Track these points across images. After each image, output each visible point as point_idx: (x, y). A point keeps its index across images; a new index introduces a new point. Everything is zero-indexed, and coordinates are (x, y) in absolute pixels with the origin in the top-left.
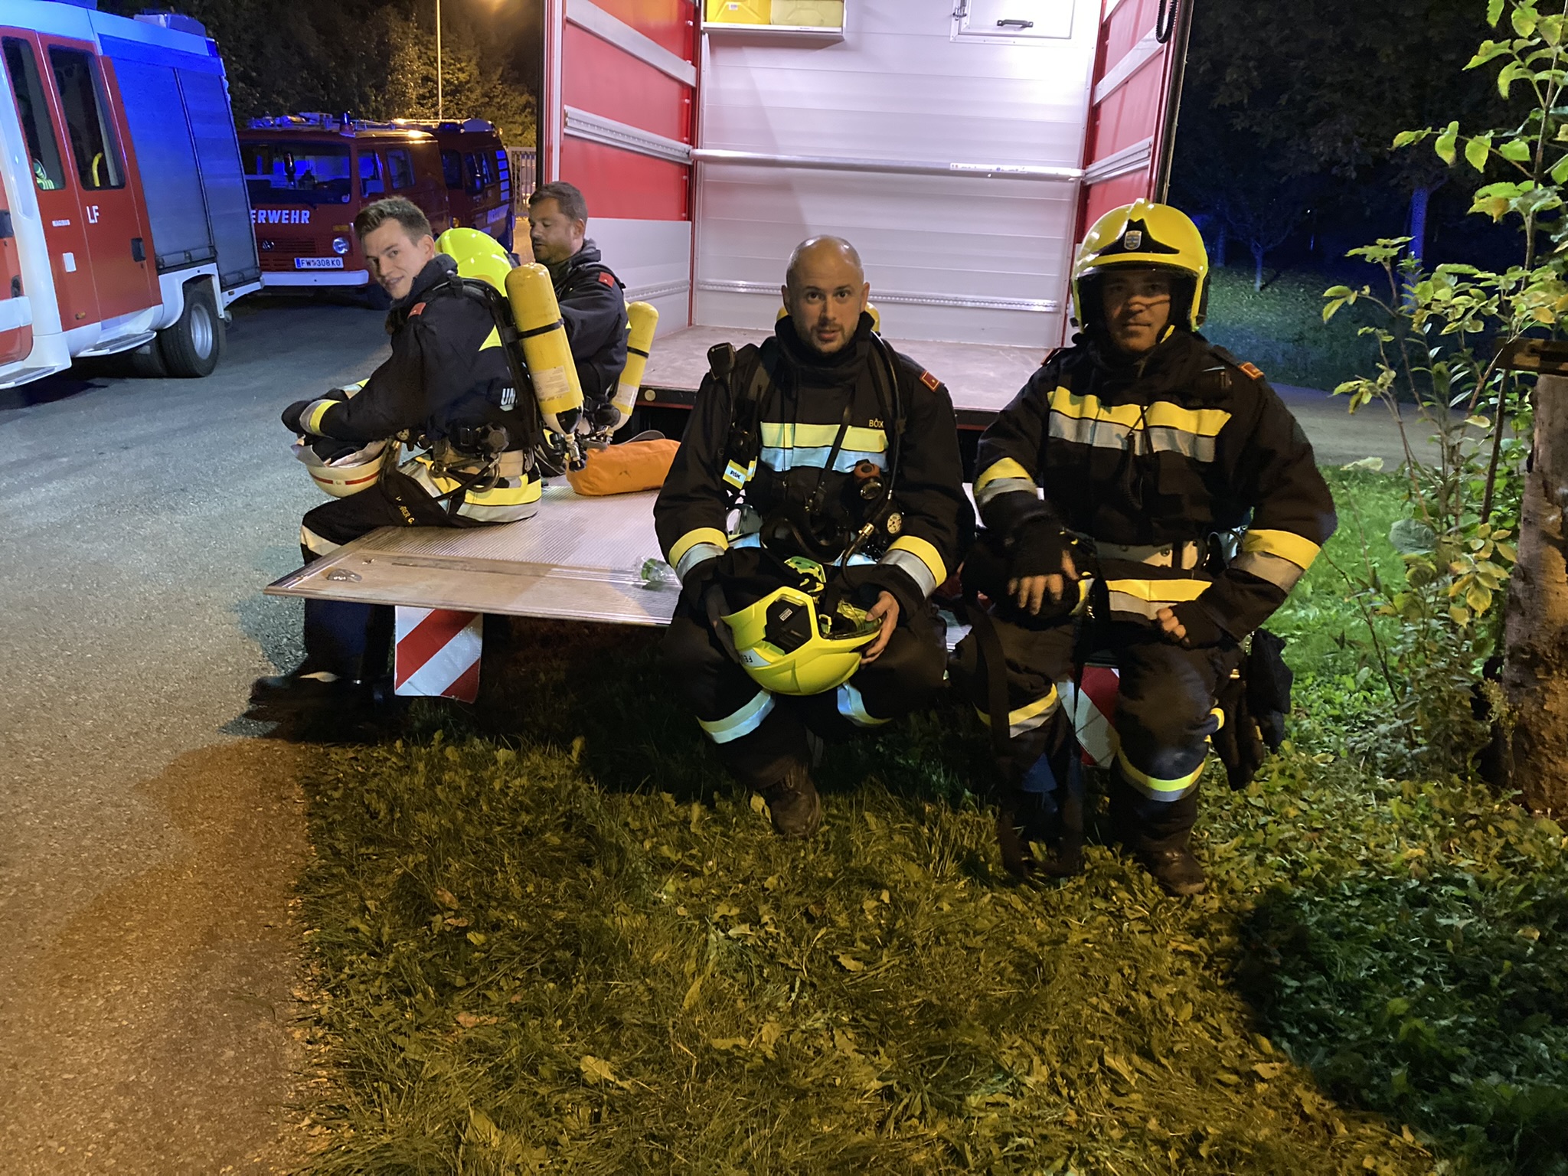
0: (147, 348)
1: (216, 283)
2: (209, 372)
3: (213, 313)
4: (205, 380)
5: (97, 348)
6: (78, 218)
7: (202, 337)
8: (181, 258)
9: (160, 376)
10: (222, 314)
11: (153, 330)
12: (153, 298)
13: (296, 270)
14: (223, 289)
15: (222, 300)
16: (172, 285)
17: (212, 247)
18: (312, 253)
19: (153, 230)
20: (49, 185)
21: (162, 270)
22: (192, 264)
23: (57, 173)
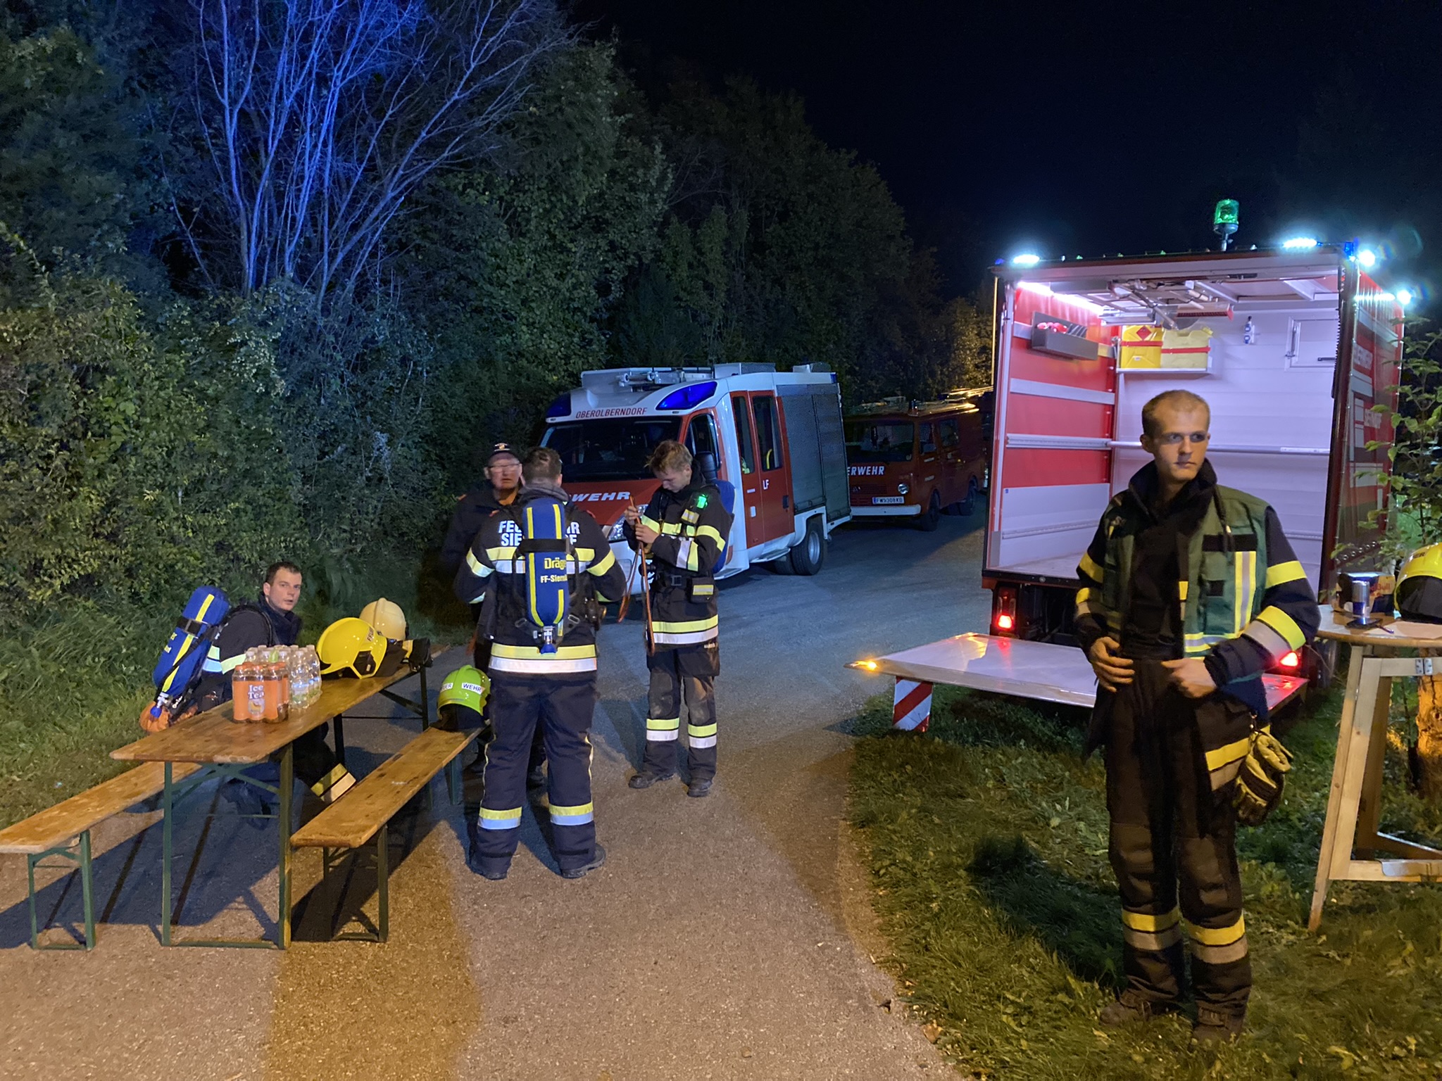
0: (785, 558)
1: (824, 517)
2: (816, 573)
3: (821, 535)
4: (815, 577)
5: (761, 558)
6: (758, 487)
7: (814, 551)
8: (807, 504)
9: (789, 574)
10: (826, 536)
11: (789, 547)
12: (789, 528)
13: (873, 505)
14: (828, 521)
15: (827, 528)
16: (801, 521)
17: (824, 497)
18: (884, 493)
19: (795, 489)
20: (747, 471)
21: (796, 511)
22: (813, 507)
23: (752, 466)
